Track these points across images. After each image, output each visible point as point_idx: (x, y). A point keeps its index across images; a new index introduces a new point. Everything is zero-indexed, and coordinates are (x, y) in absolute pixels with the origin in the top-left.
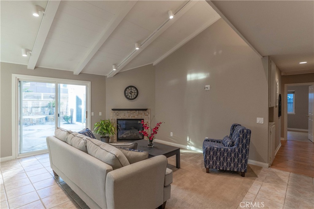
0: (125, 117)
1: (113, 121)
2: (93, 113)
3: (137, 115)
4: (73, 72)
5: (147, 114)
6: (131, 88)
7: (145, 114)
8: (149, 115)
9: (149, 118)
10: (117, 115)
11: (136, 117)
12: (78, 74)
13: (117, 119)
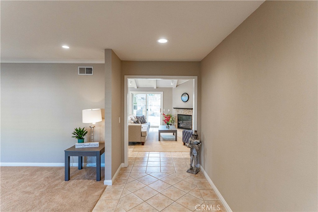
0: (182, 113)
1: (176, 115)
4: (154, 87)
6: (185, 94)
10: (178, 112)
11: (187, 113)
12: (156, 88)
13: (178, 115)
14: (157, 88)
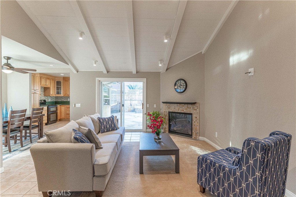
0: (175, 110)
1: (166, 113)
2: (148, 105)
3: (186, 109)
4: (132, 72)
5: (196, 108)
6: (180, 81)
7: (193, 108)
8: (197, 109)
9: (198, 112)
10: (169, 108)
11: (185, 111)
12: (135, 73)
13: (169, 112)
14: (137, 72)
